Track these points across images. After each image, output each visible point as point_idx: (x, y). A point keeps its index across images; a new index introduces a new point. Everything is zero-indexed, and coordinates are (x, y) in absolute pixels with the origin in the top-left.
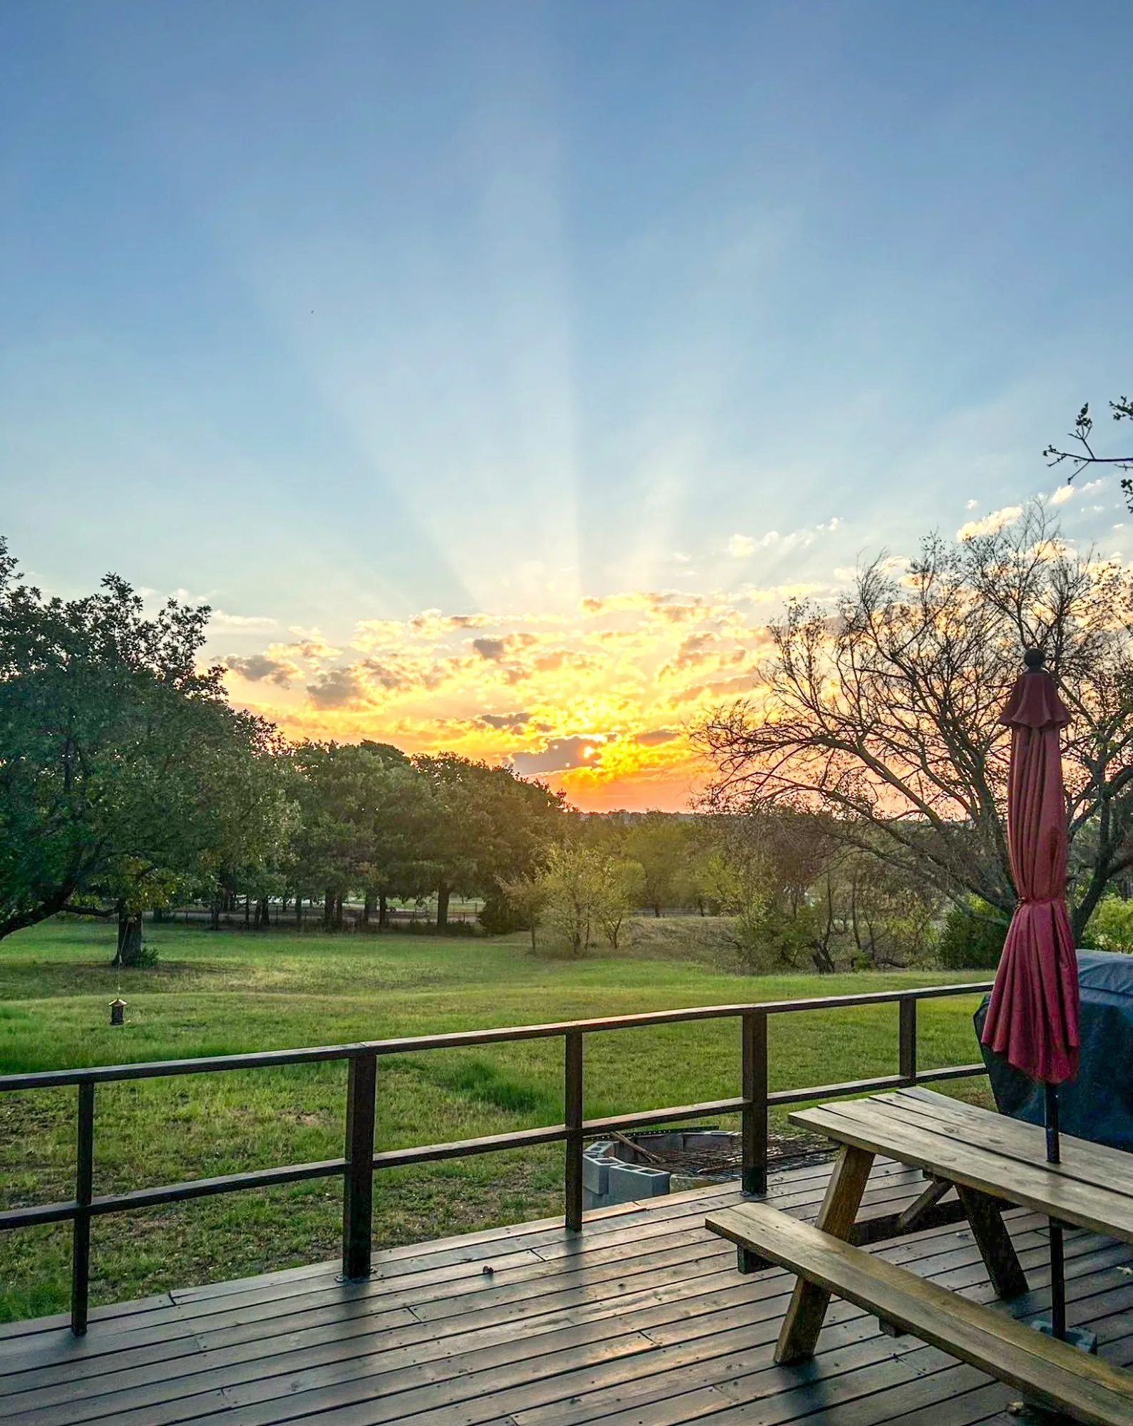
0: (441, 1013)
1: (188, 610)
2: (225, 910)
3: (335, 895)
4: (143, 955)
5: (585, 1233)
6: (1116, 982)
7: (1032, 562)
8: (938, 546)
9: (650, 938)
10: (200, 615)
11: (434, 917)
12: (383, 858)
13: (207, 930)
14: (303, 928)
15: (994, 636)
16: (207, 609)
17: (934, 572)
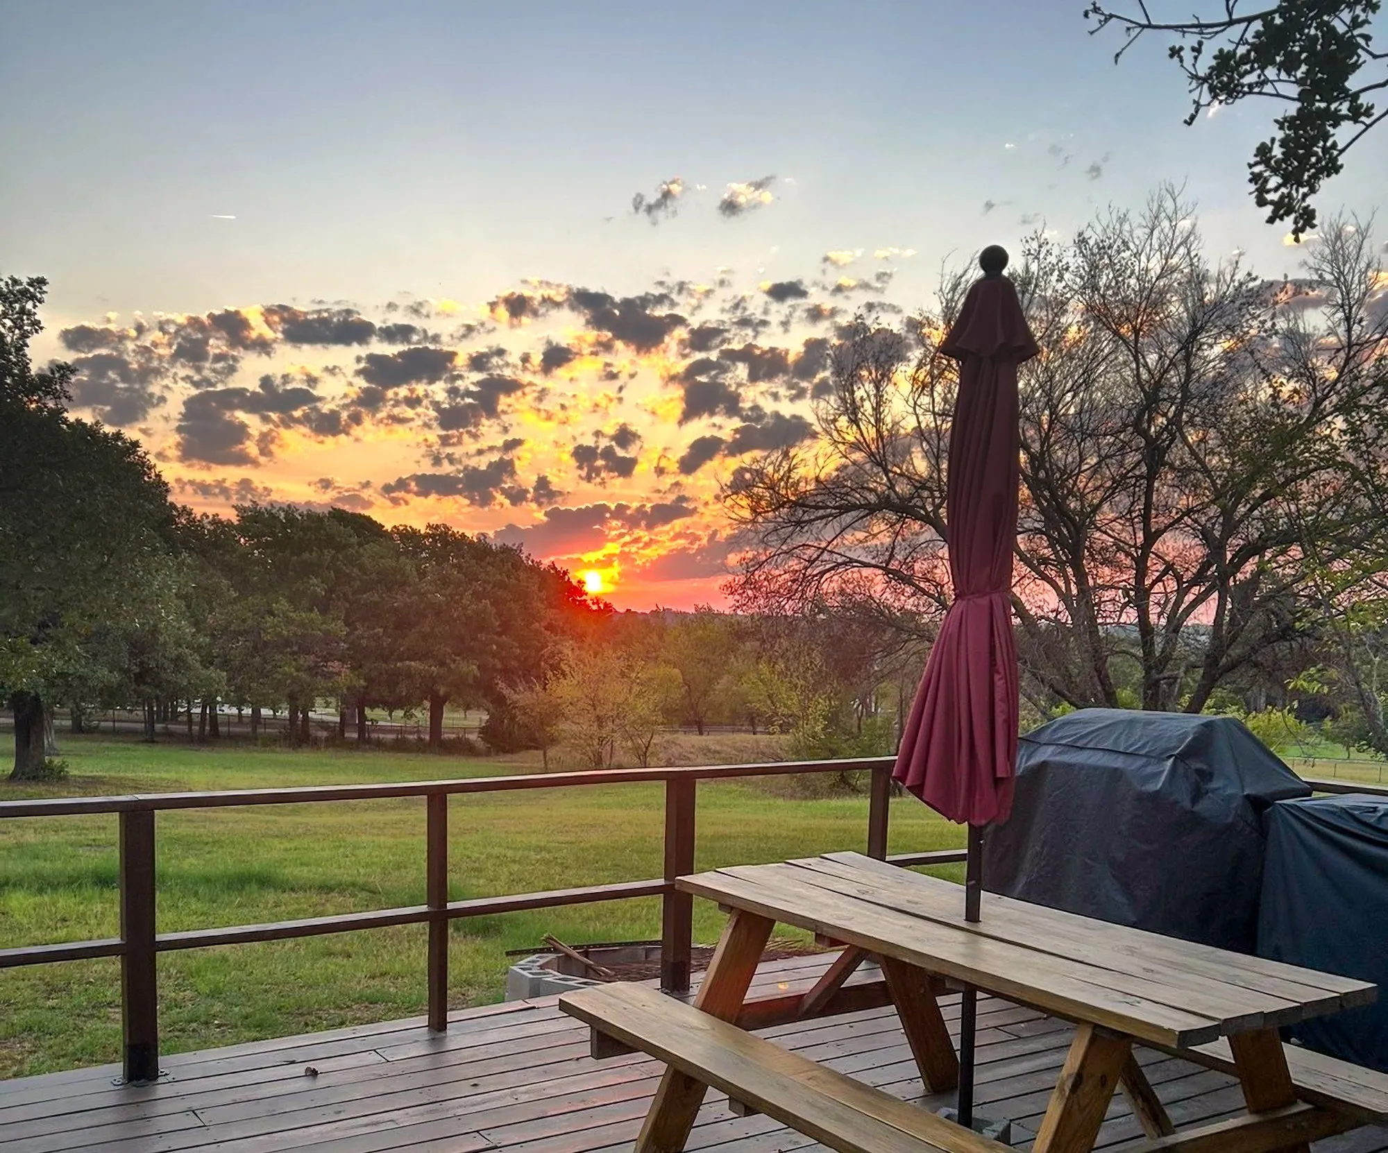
0: (414, 835)
1: (15, 282)
2: (165, 720)
3: (299, 700)
4: (49, 768)
5: (449, 1032)
6: (1127, 741)
7: (1159, 271)
8: (1044, 250)
9: (689, 759)
10: (32, 289)
11: (425, 733)
12: (356, 658)
13: (138, 742)
14: (259, 742)
15: (1106, 371)
16: (41, 282)
17: (1036, 286)
